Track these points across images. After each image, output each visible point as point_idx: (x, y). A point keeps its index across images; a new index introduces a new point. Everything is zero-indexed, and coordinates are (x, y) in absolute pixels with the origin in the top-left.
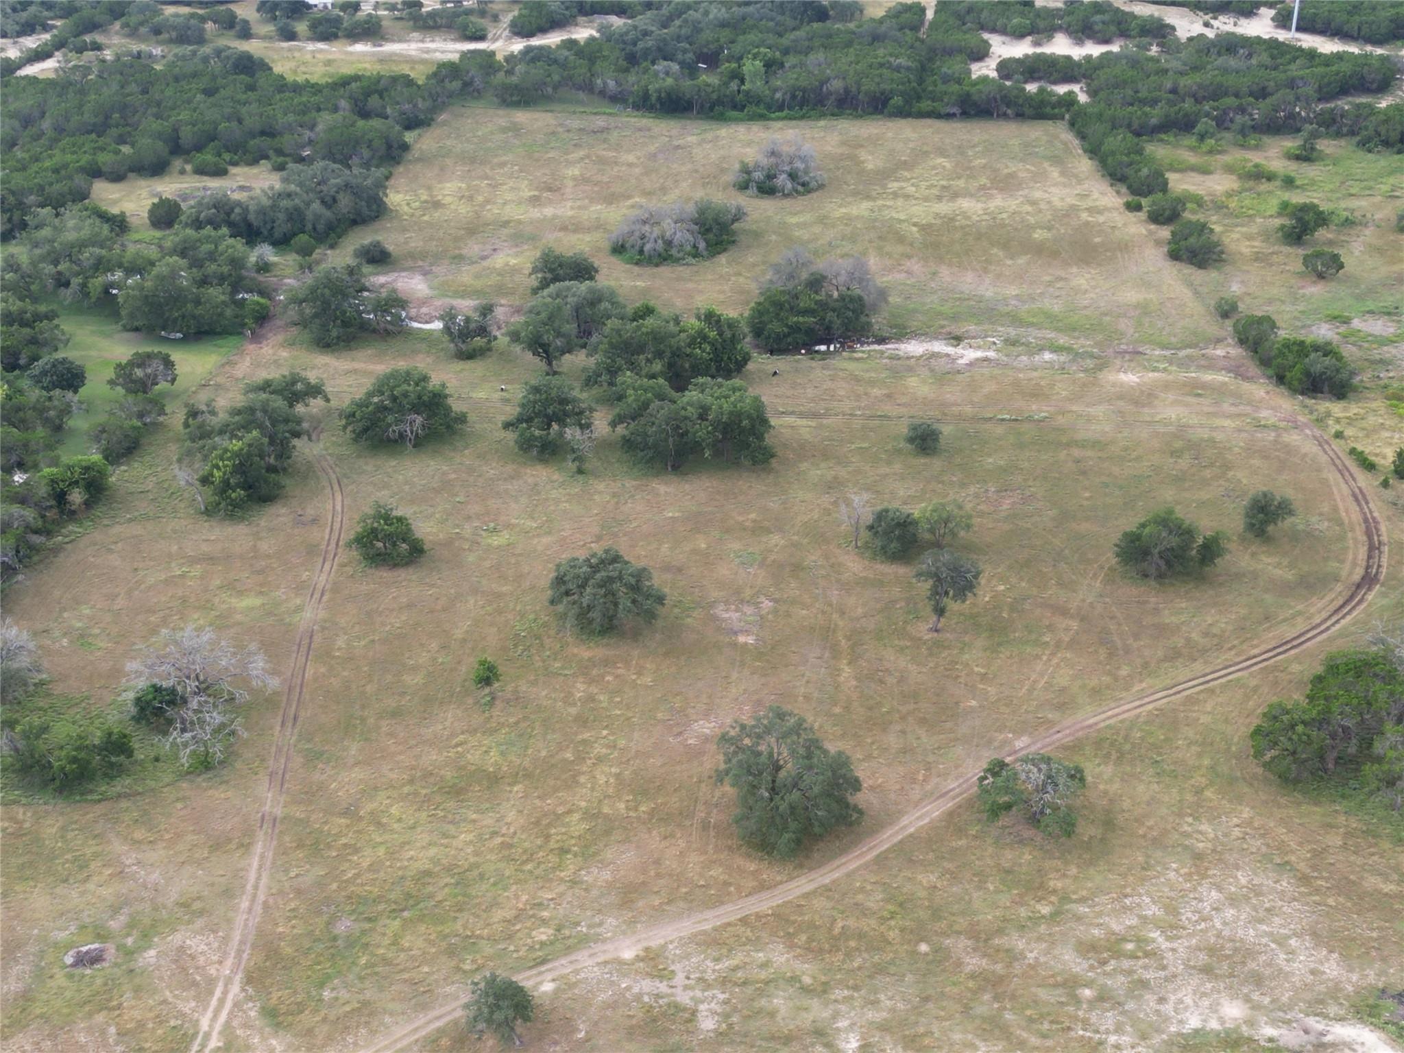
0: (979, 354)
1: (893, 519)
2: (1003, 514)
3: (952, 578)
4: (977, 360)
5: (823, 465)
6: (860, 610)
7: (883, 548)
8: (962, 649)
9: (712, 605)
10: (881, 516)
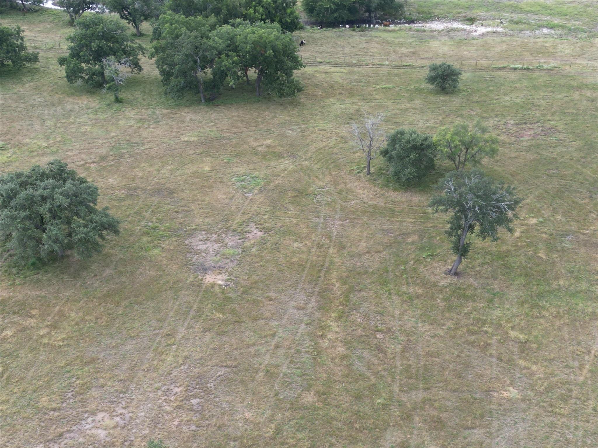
0: (489, 29)
1: (408, 142)
2: (525, 144)
3: (481, 208)
4: (488, 32)
5: (348, 101)
6: (363, 244)
7: (397, 173)
8: (491, 301)
9: (190, 234)
10: (394, 140)
